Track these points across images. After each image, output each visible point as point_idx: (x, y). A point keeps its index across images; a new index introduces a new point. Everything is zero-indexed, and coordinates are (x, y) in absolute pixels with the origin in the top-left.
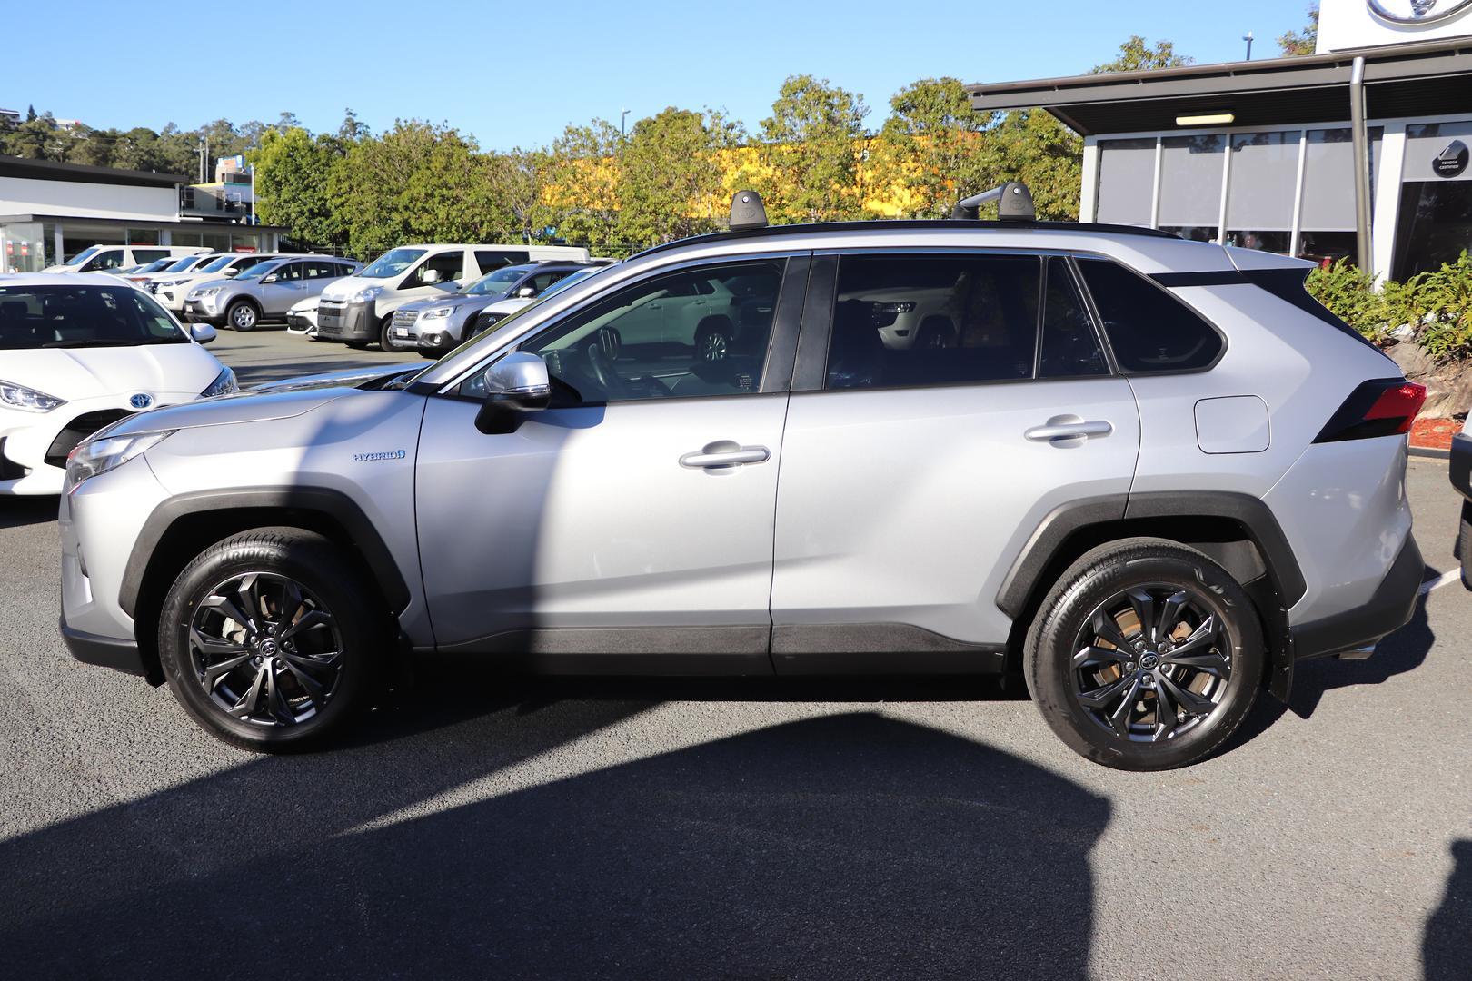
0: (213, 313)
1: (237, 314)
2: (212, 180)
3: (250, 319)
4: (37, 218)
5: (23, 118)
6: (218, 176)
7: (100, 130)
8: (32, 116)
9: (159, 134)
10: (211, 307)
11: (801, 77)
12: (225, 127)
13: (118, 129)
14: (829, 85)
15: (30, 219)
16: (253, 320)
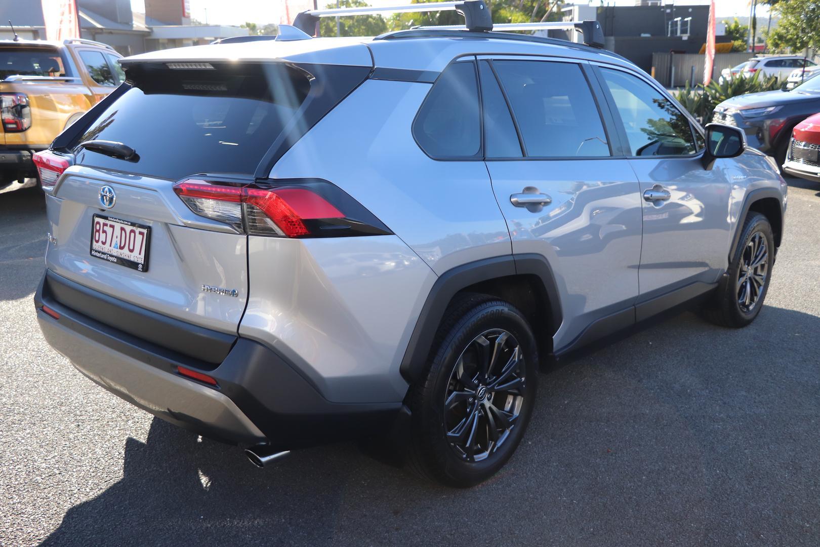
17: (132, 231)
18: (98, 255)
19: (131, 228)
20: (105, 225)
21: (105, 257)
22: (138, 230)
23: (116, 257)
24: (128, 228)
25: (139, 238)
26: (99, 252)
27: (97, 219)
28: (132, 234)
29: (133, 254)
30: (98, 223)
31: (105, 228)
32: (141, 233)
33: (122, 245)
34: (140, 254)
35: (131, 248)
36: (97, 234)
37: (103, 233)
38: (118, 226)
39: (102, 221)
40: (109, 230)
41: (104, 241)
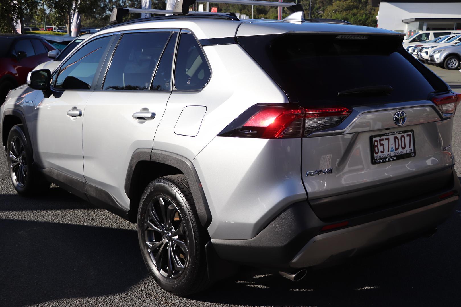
0: (438, 61)
1: (449, 62)
3: (455, 64)
4: (417, 20)
10: (437, 58)
15: (414, 20)
16: (457, 65)
17: (403, 136)
18: (381, 161)
19: (400, 135)
20: (381, 140)
21: (387, 160)
22: (405, 135)
23: (394, 156)
24: (399, 136)
25: (407, 139)
26: (381, 159)
27: (374, 139)
28: (403, 139)
29: (405, 150)
30: (376, 141)
31: (382, 142)
32: (408, 136)
33: (397, 147)
34: (410, 147)
35: (403, 146)
36: (376, 148)
37: (380, 146)
38: (391, 138)
39: (378, 139)
40: (385, 143)
41: (382, 150)
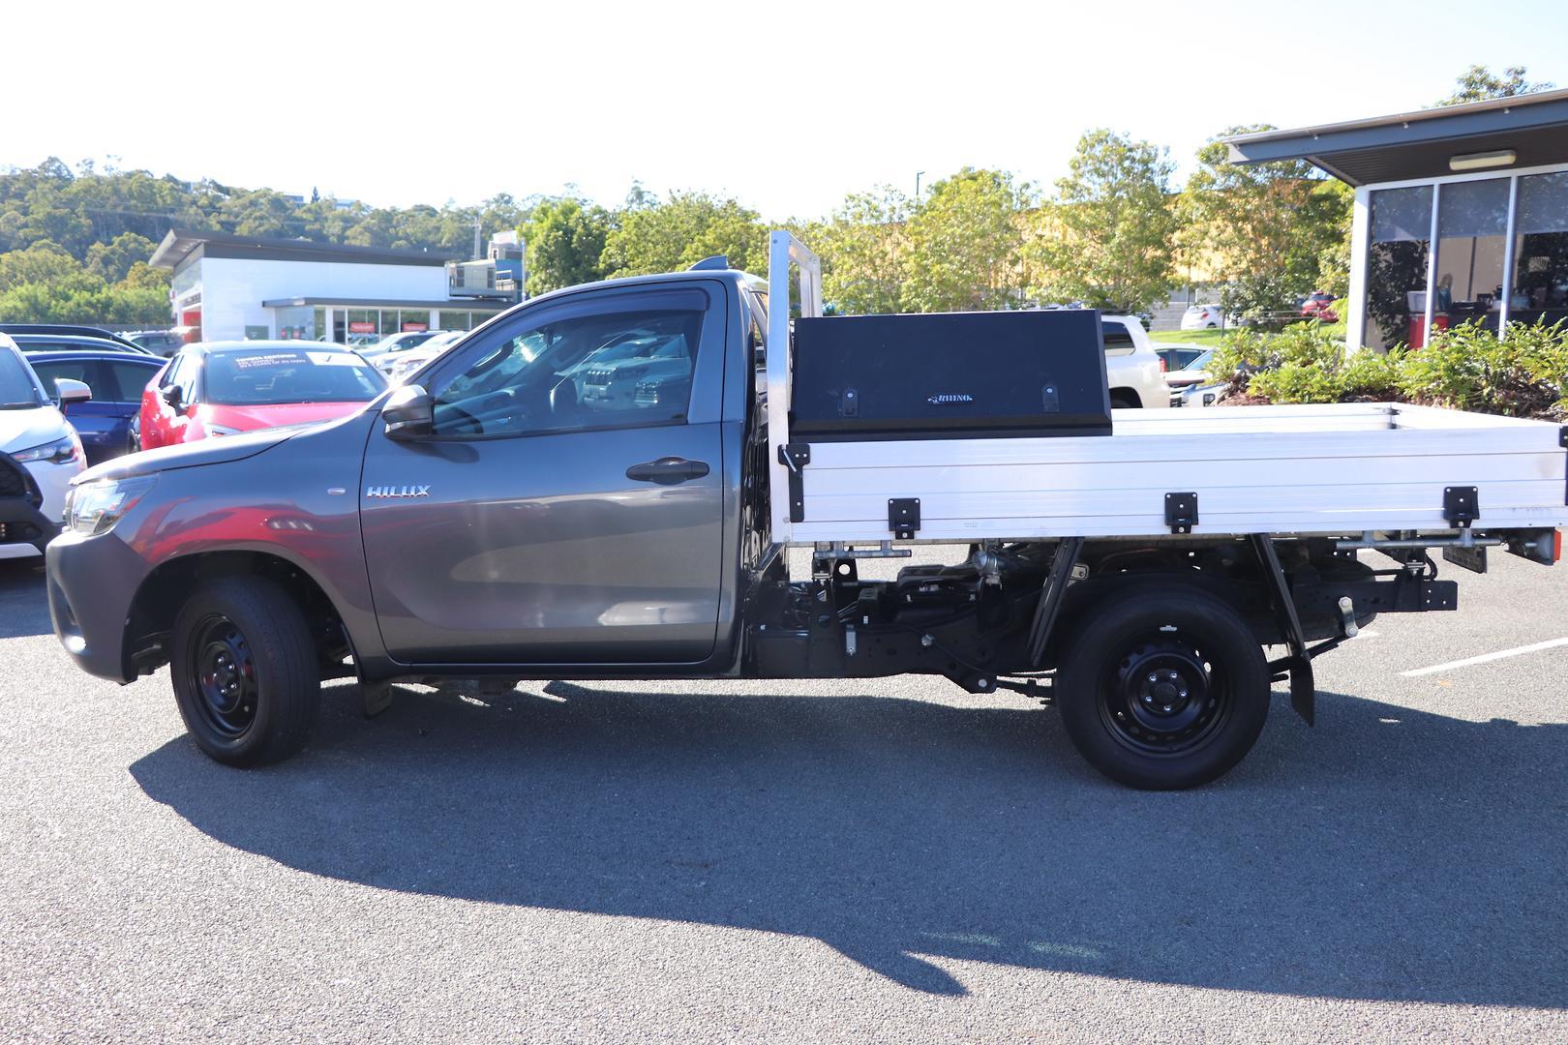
2: (484, 256)
5: (308, 200)
6: (490, 251)
7: (381, 209)
8: (315, 199)
9: (438, 210)
11: (1099, 132)
12: (504, 199)
13: (397, 207)
14: (1130, 138)
